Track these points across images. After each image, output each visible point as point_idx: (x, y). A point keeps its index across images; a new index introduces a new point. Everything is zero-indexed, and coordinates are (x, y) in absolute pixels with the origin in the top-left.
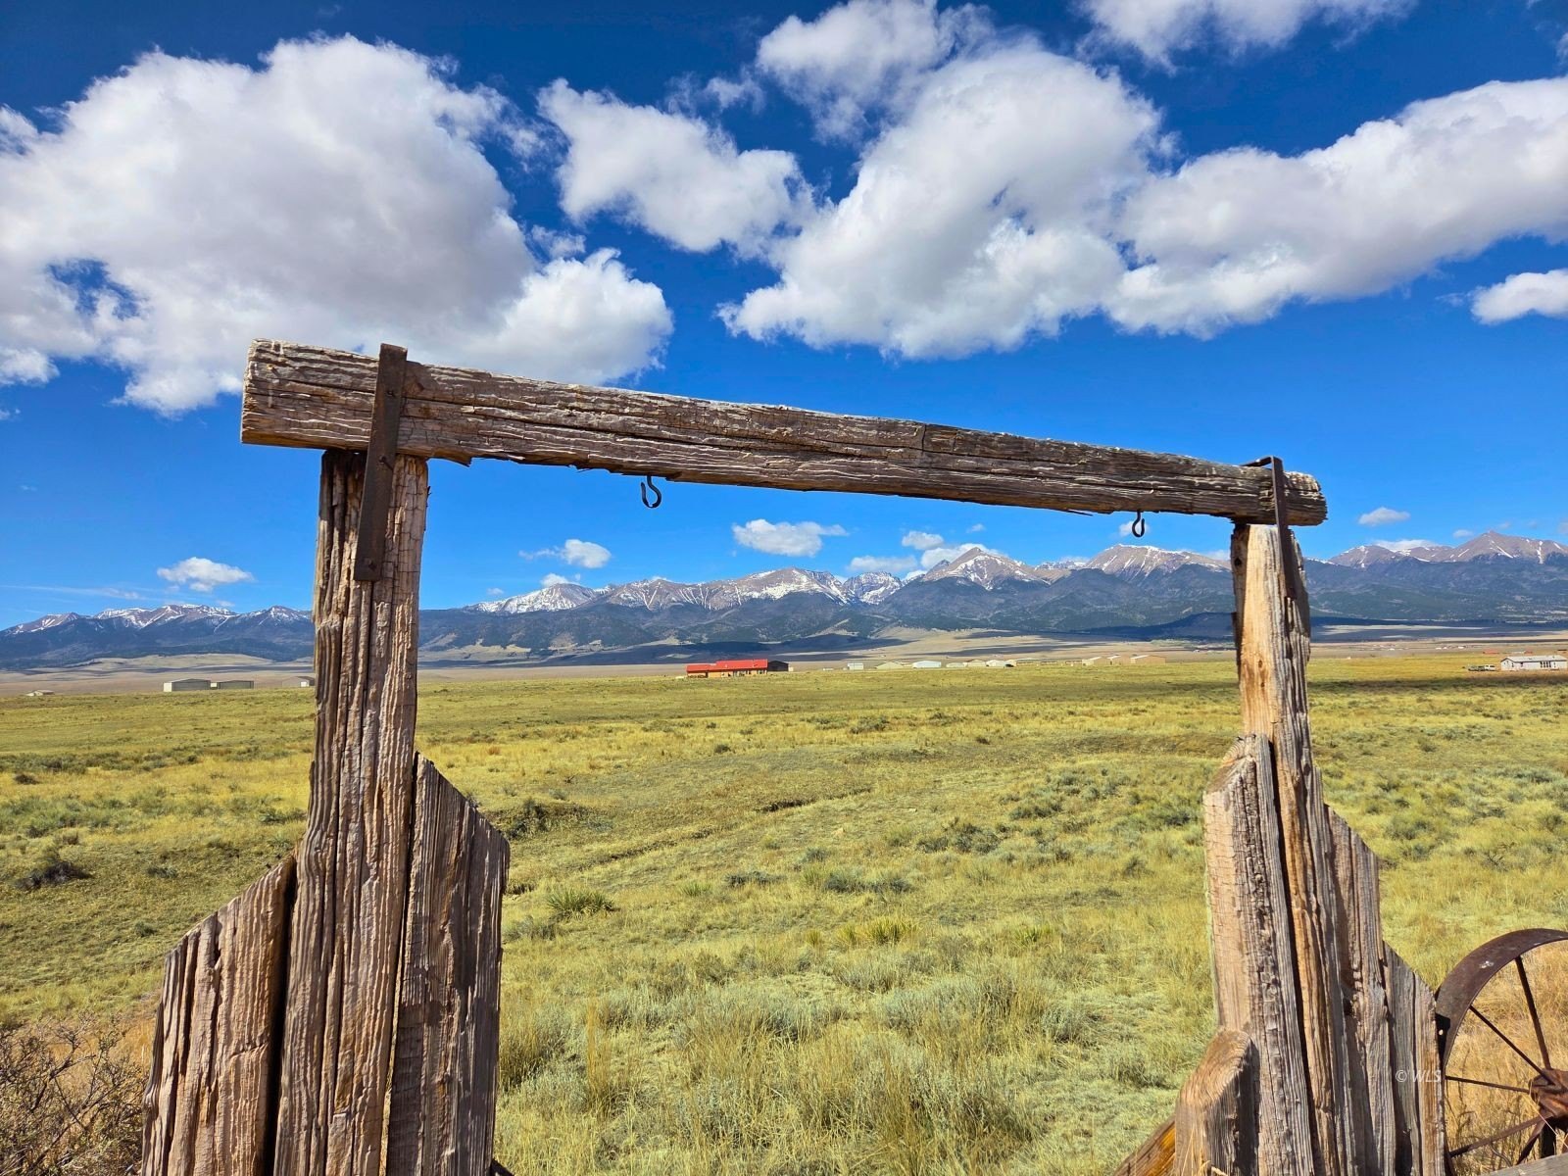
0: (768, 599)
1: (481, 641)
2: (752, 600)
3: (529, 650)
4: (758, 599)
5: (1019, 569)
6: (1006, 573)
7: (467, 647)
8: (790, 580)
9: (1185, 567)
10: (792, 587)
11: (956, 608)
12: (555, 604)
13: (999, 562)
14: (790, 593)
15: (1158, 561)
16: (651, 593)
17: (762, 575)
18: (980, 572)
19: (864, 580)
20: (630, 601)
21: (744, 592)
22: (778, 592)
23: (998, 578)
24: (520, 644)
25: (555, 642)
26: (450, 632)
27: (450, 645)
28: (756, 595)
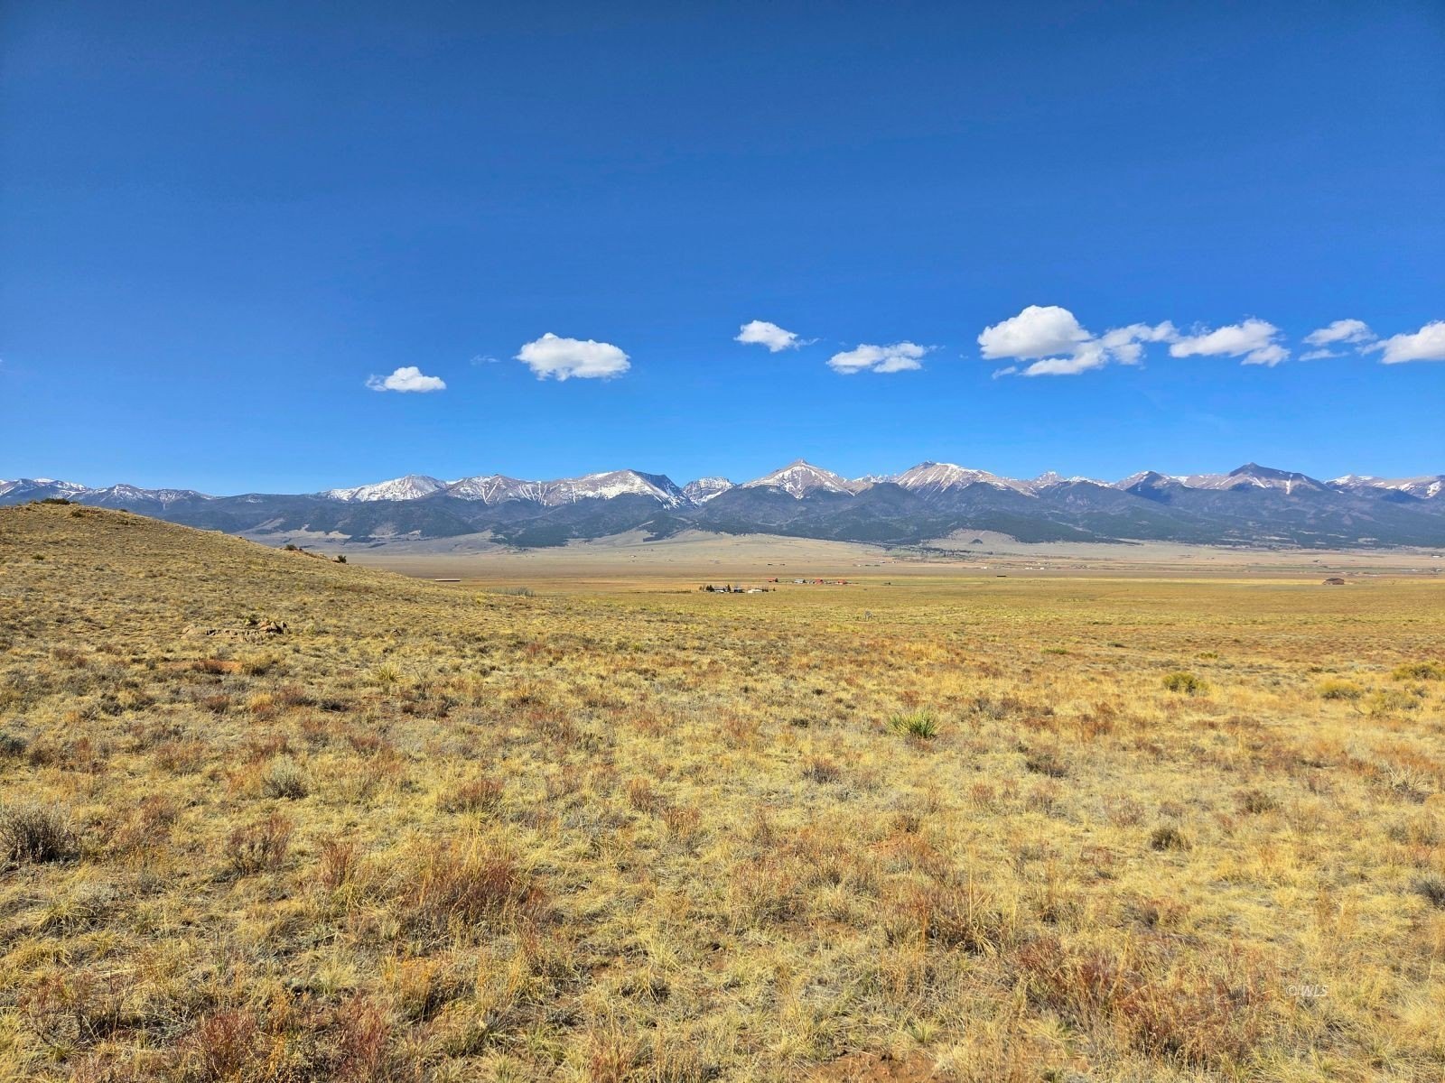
0: (601, 499)
1: (307, 526)
2: (586, 499)
3: (348, 537)
4: (592, 499)
5: (830, 480)
6: (817, 483)
7: (292, 532)
8: (624, 481)
9: (975, 484)
10: (625, 488)
11: (761, 514)
12: (404, 494)
13: (813, 473)
14: (623, 494)
15: (954, 478)
16: (490, 488)
17: (600, 476)
18: (795, 482)
19: (703, 485)
20: (468, 495)
21: (581, 491)
22: (611, 492)
23: (809, 487)
24: (343, 531)
25: (378, 530)
26: (280, 516)
27: (276, 529)
28: (590, 494)
